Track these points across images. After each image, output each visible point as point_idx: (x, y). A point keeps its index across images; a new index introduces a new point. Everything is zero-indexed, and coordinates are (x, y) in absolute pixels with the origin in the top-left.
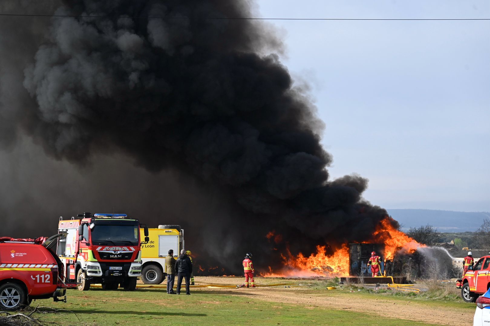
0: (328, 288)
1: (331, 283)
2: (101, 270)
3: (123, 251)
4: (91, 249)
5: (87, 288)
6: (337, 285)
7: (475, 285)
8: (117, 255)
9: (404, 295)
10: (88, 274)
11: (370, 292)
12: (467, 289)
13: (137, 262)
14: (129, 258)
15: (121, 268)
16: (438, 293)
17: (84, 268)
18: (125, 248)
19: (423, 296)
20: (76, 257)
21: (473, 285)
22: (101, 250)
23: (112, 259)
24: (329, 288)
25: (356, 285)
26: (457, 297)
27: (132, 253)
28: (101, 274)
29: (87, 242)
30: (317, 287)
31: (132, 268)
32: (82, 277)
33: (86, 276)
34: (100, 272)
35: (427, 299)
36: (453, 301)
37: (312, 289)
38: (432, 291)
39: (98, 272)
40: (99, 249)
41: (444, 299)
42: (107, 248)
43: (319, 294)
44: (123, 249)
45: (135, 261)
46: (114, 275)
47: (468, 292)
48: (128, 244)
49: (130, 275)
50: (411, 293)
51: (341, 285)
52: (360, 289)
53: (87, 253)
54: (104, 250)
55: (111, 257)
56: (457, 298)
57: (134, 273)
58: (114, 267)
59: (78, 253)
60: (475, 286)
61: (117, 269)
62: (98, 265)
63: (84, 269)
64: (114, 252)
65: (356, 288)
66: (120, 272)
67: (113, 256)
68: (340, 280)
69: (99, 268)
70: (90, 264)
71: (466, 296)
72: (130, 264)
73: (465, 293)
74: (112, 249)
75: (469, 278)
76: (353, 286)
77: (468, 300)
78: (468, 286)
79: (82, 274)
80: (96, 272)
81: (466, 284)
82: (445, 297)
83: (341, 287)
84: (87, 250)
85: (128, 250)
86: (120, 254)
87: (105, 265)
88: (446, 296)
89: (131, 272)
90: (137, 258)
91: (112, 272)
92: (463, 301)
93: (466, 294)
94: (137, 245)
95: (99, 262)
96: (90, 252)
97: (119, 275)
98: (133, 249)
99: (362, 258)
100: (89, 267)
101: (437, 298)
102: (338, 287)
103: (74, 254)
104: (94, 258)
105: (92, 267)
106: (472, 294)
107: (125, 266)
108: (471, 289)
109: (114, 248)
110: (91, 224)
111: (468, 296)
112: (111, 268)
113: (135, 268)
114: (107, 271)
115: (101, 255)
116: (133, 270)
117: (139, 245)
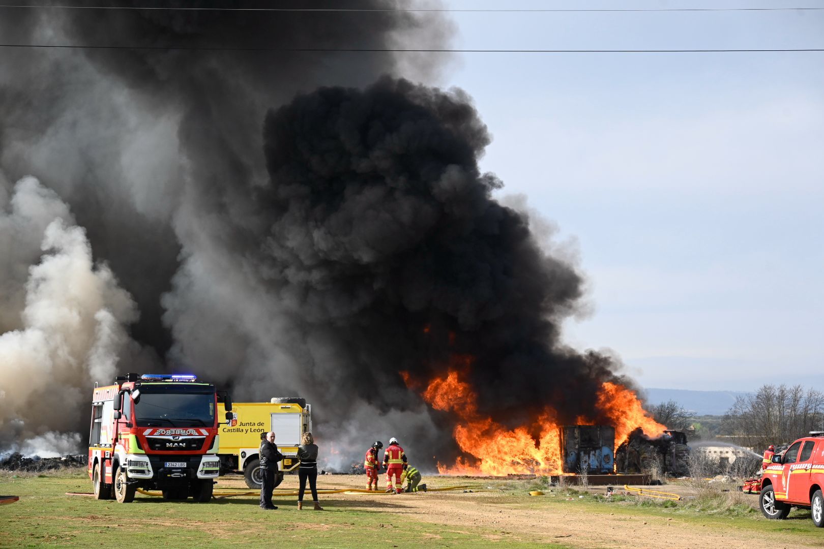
0: (531, 493)
1: (536, 484)
2: (150, 468)
3: (188, 435)
4: (134, 433)
5: (129, 498)
6: (545, 488)
7: (784, 489)
8: (178, 443)
9: (655, 505)
10: (130, 475)
11: (599, 499)
12: (769, 496)
13: (213, 454)
14: (199, 448)
15: (184, 465)
16: (715, 503)
17: (125, 464)
18: (192, 431)
19: (690, 507)
20: (113, 446)
21: (780, 489)
22: (151, 434)
23: (170, 449)
24: (533, 493)
25: (576, 488)
26: (750, 509)
27: (203, 439)
28: (151, 475)
29: (128, 422)
30: (515, 491)
31: (204, 465)
32: (122, 481)
33: (128, 479)
34: (149, 471)
35: (697, 514)
36: (744, 516)
37: (506, 494)
38: (704, 498)
39: (147, 472)
40: (147, 432)
41: (728, 513)
42: (161, 430)
43: (517, 505)
44: (188, 432)
45: (208, 452)
46: (172, 475)
47: (772, 501)
48: (197, 425)
49: (200, 475)
50: (667, 501)
51: (552, 488)
52: (582, 494)
53: (128, 439)
54: (155, 434)
55: (167, 446)
56: (750, 512)
57: (207, 472)
58: (173, 463)
59: (116, 440)
60: (785, 492)
61: (177, 466)
62: (146, 459)
63: (123, 467)
64: (174, 438)
65: (576, 493)
66: (183, 470)
67: (171, 444)
68: (550, 480)
69: (147, 465)
70: (133, 458)
71: (769, 508)
72: (200, 457)
73: (767, 502)
74: (169, 432)
75: (774, 476)
76: (570, 490)
77: (772, 514)
78: (772, 490)
79: (121, 476)
80: (143, 472)
81: (768, 487)
82: (729, 510)
83: (552, 491)
84: (128, 434)
85: (197, 434)
86: (183, 441)
87: (157, 459)
88: (732, 508)
89: (202, 471)
90: (211, 447)
91: (170, 470)
92: (761, 516)
93: (768, 505)
94: (212, 425)
95: (148, 455)
96: (132, 438)
97: (182, 475)
98: (205, 432)
99: (582, 446)
100: (131, 463)
101: (715, 511)
102: (547, 491)
103: (111, 442)
104: (140, 446)
105: (136, 463)
106: (779, 504)
107: (191, 460)
108: (777, 497)
109: (173, 430)
110: (133, 391)
111: (772, 508)
112: (169, 465)
113: (209, 464)
114: (162, 469)
115: (152, 442)
116: (205, 467)
117: (215, 425)
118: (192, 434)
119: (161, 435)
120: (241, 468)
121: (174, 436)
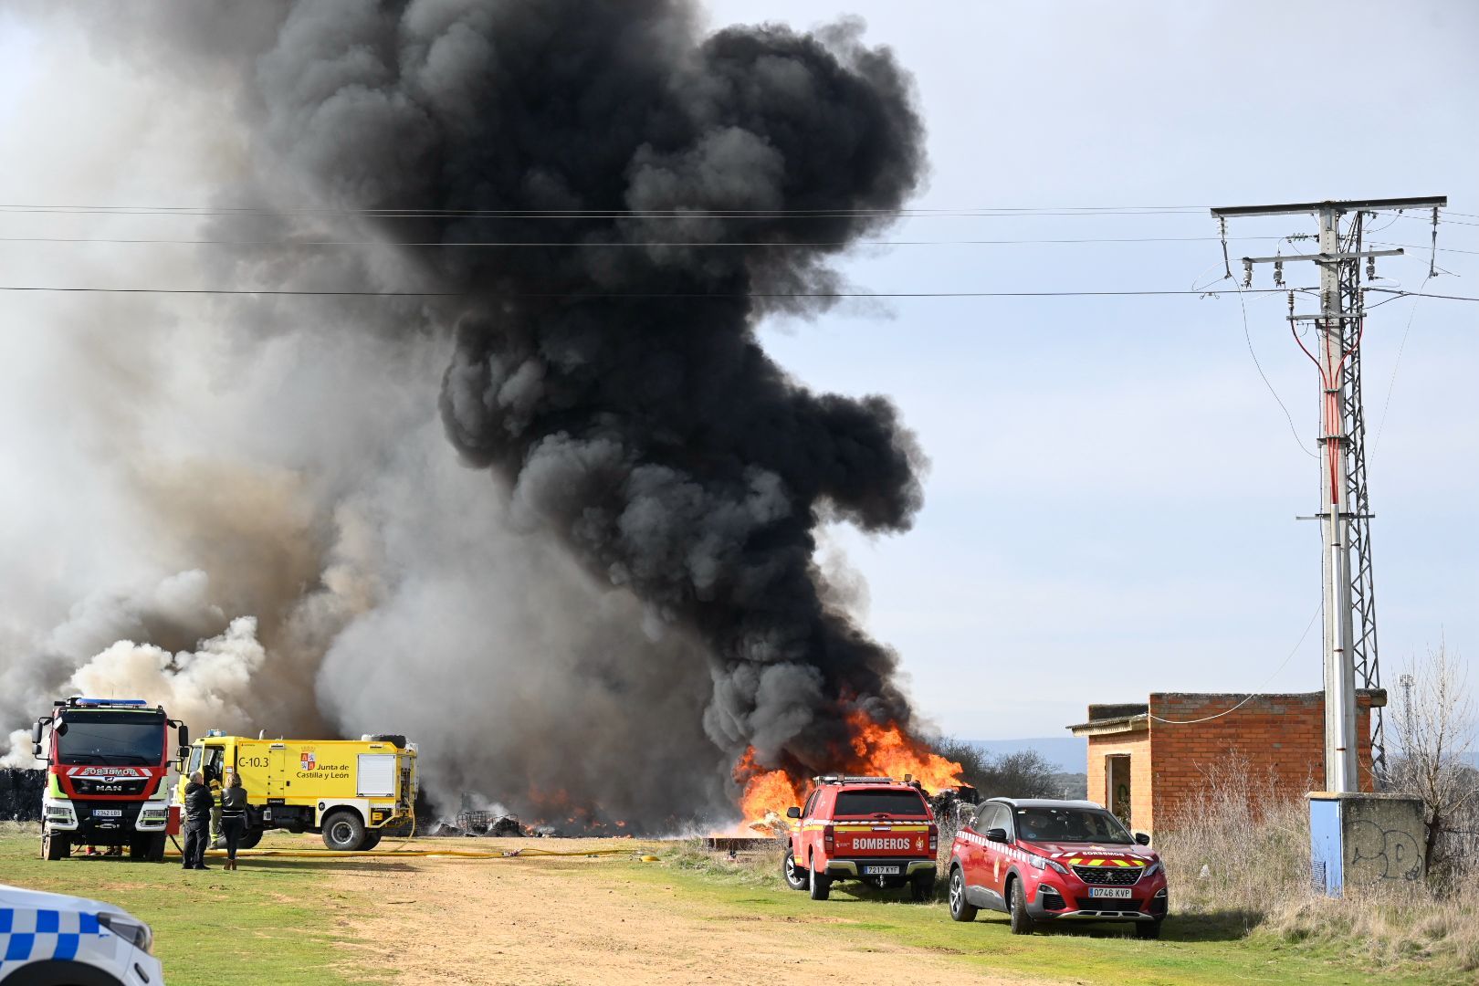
2: (74, 817)
3: (126, 776)
4: (56, 772)
5: (55, 855)
7: (800, 851)
8: (112, 785)
10: (49, 825)
12: (791, 858)
13: (158, 801)
14: (139, 792)
15: (119, 813)
18: (130, 770)
22: (77, 773)
23: (100, 792)
27: (147, 781)
28: (75, 826)
29: (52, 758)
31: (145, 813)
32: (46, 833)
34: (72, 820)
39: (70, 822)
40: (72, 771)
42: (90, 769)
44: (126, 772)
45: (151, 797)
46: (102, 826)
47: (794, 867)
48: (137, 762)
49: (139, 827)
54: (82, 774)
55: (98, 789)
57: (149, 823)
58: (103, 811)
60: (801, 854)
61: (110, 815)
62: (70, 805)
63: (45, 815)
64: (106, 779)
66: (117, 820)
67: (103, 787)
69: (71, 813)
70: (58, 804)
71: (792, 876)
72: (141, 803)
73: (790, 868)
74: (99, 771)
78: (794, 853)
80: (64, 821)
81: (791, 848)
85: (137, 775)
86: (117, 783)
87: (85, 806)
89: (142, 821)
90: (155, 792)
91: (100, 820)
94: (159, 763)
95: (72, 800)
96: (54, 778)
97: (114, 826)
98: (147, 772)
104: (61, 789)
105: (57, 810)
107: (129, 808)
108: (797, 861)
109: (106, 769)
112: (98, 813)
113: (152, 812)
114: (88, 818)
115: (77, 784)
116: (146, 816)
117: (162, 763)
118: (131, 774)
119: (90, 775)
120: (318, 824)
121: (107, 776)
